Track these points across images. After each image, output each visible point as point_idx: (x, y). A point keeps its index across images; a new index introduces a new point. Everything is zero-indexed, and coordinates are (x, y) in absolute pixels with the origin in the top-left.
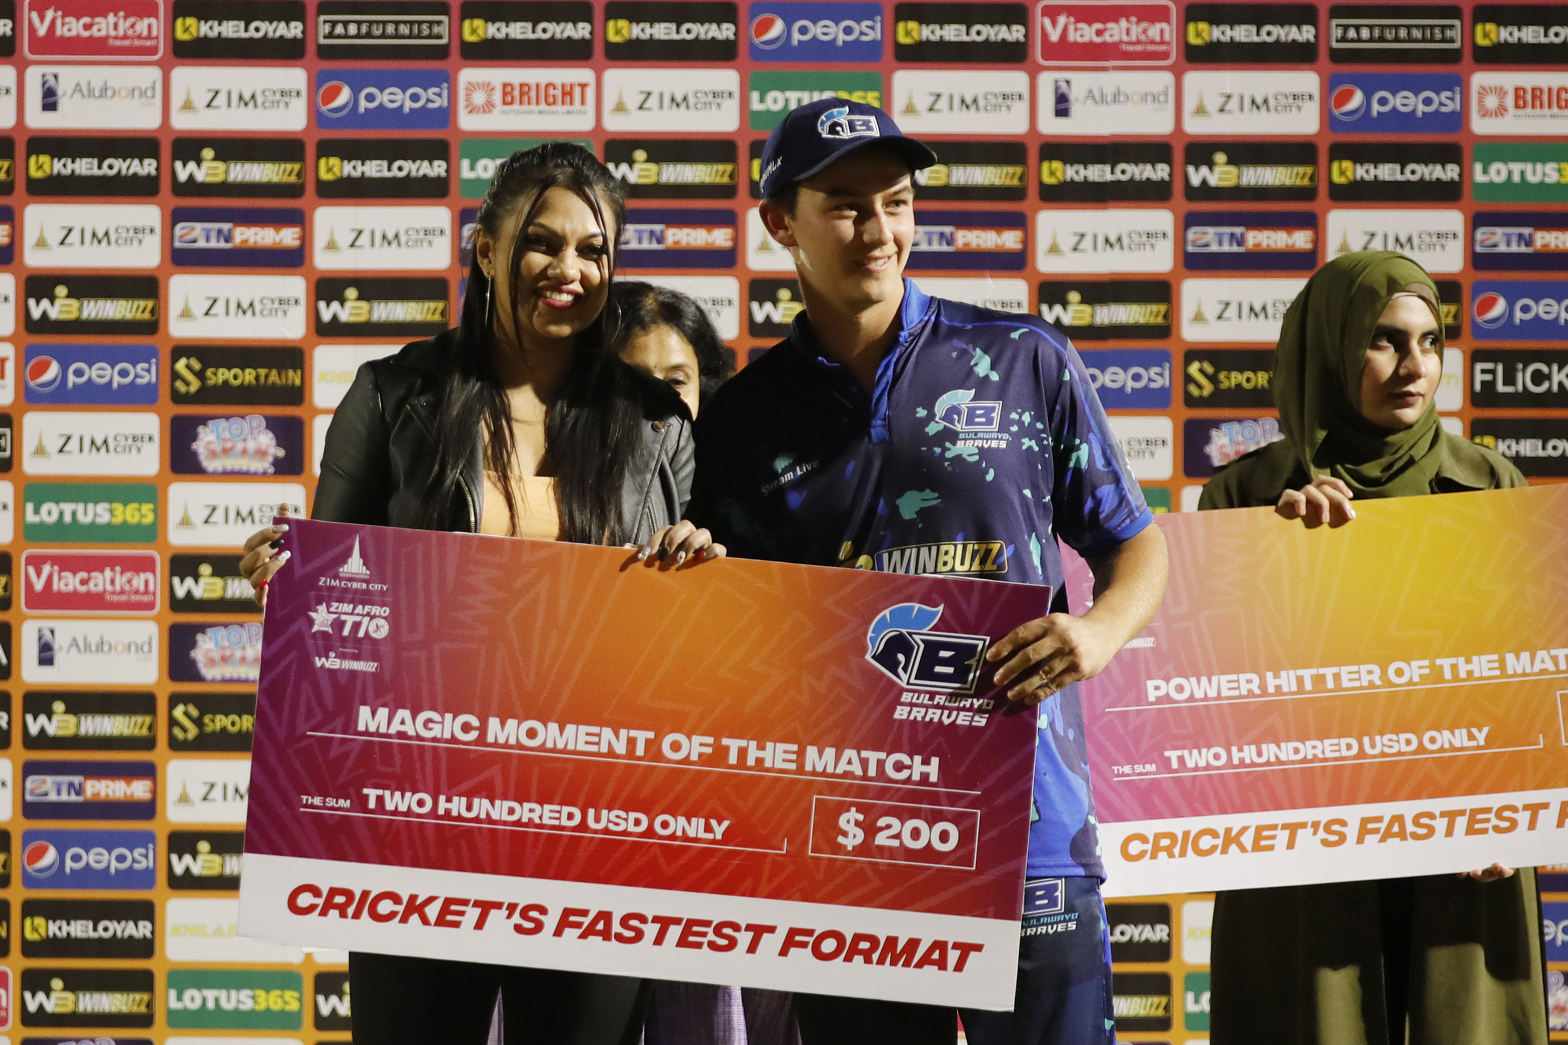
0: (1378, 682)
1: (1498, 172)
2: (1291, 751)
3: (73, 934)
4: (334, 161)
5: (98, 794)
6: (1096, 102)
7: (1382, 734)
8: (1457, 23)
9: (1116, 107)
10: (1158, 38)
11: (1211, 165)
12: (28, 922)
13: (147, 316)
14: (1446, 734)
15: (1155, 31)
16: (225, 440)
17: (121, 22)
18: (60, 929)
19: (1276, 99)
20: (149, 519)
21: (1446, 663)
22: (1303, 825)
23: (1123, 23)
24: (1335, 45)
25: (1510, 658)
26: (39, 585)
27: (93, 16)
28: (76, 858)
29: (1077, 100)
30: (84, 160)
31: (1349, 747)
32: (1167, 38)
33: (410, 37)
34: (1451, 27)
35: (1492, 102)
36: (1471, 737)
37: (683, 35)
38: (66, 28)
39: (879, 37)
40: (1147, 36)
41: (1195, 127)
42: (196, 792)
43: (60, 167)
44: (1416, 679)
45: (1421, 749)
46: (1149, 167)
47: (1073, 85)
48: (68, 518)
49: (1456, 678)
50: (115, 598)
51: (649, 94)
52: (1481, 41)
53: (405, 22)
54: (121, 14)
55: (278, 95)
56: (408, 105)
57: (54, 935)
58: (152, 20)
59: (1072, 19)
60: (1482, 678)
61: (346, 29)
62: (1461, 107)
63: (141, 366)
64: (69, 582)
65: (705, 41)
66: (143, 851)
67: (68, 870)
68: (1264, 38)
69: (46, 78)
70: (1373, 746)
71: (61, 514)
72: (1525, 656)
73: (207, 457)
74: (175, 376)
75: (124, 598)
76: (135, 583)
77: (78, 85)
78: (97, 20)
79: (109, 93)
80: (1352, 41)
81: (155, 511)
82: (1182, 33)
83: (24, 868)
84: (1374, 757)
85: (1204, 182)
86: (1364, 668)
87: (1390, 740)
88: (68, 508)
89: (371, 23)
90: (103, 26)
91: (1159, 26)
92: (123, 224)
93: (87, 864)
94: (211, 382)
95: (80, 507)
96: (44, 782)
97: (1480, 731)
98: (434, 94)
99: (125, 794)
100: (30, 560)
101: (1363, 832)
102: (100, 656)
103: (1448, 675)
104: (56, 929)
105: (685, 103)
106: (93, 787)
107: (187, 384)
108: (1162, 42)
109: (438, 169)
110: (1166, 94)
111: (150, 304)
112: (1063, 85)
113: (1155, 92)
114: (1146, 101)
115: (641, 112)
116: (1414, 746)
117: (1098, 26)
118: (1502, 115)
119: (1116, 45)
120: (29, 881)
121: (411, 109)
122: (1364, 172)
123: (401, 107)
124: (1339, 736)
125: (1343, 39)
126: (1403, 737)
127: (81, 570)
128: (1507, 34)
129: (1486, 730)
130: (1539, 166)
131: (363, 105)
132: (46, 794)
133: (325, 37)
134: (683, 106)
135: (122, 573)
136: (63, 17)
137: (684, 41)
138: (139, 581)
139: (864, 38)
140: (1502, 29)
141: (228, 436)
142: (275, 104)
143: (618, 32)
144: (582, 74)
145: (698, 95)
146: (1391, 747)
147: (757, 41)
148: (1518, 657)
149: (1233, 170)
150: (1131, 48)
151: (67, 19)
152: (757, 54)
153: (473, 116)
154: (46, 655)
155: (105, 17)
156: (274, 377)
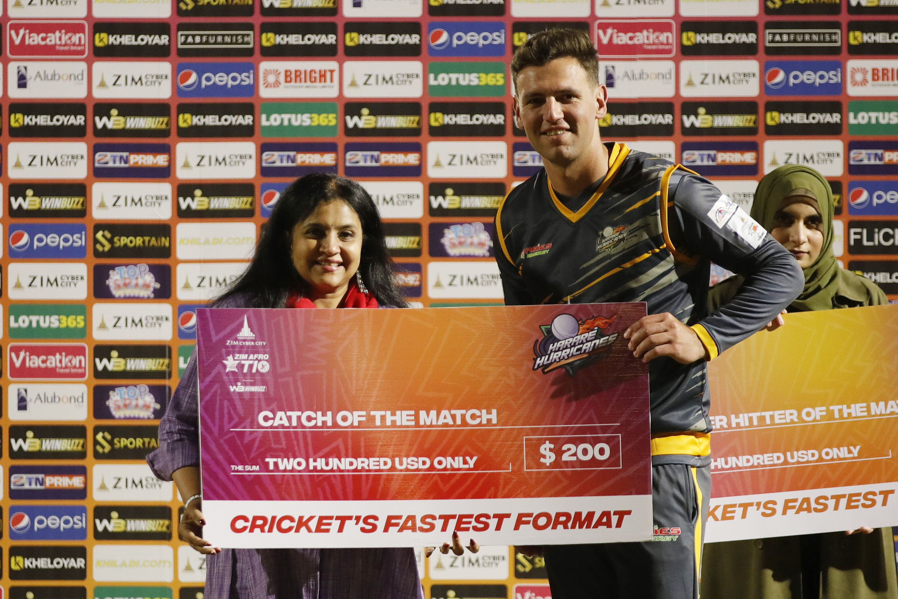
0: (796, 420)
1: (863, 118)
2: (745, 461)
3: (39, 566)
4: (188, 116)
5: (53, 485)
6: (630, 79)
7: (798, 450)
8: (838, 31)
9: (641, 82)
10: (665, 41)
11: (696, 115)
12: (13, 559)
13: (79, 206)
14: (835, 450)
15: (663, 37)
16: (125, 278)
17: (63, 36)
18: (31, 563)
19: (734, 76)
20: (82, 324)
21: (835, 408)
22: (751, 504)
23: (645, 33)
24: (768, 45)
25: (873, 405)
26: (18, 364)
27: (47, 33)
28: (41, 522)
29: (619, 78)
30: (42, 117)
31: (778, 458)
32: (670, 41)
33: (231, 43)
34: (835, 34)
35: (859, 77)
36: (850, 452)
37: (390, 42)
38: (31, 39)
39: (503, 42)
40: (658, 40)
41: (687, 93)
42: (110, 483)
43: (29, 120)
44: (818, 418)
45: (821, 459)
46: (660, 116)
47: (617, 69)
48: (34, 325)
49: (841, 417)
50: (62, 371)
51: (370, 76)
52: (852, 42)
53: (228, 35)
54: (63, 31)
55: (155, 78)
56: (230, 83)
57: (28, 566)
58: (82, 35)
59: (615, 31)
60: (856, 417)
61: (194, 39)
62: (841, 80)
63: (76, 236)
64: (35, 362)
65: (402, 45)
66: (79, 517)
67: (36, 529)
68: (727, 41)
69: (20, 69)
70: (792, 458)
71: (31, 322)
72: (882, 404)
73: (115, 289)
74: (96, 241)
75: (67, 371)
76: (73, 362)
77: (38, 73)
78: (49, 35)
79: (57, 77)
80: (778, 42)
81: (85, 320)
82: (679, 38)
83: (10, 527)
84: (793, 464)
85: (692, 125)
86: (788, 412)
87: (803, 454)
88: (34, 319)
89: (208, 35)
90: (53, 38)
91: (666, 34)
92: (65, 154)
93: (47, 525)
94: (117, 245)
95: (41, 318)
96: (22, 478)
97: (855, 448)
98: (245, 76)
99: (69, 485)
100: (13, 349)
101: (786, 508)
102: (54, 404)
103: (837, 415)
104: (29, 563)
105: (391, 81)
106: (50, 480)
107: (103, 246)
108: (668, 44)
109: (248, 120)
110: (670, 74)
111: (81, 200)
112: (611, 69)
113: (664, 73)
114: (659, 78)
115: (366, 86)
116: (816, 457)
117: (630, 34)
118: (865, 84)
119: (641, 46)
120: (13, 535)
121: (232, 86)
122: (785, 118)
123: (226, 84)
124: (773, 452)
125: (773, 41)
126: (810, 452)
127: (42, 355)
128: (868, 38)
129: (858, 448)
130: (887, 114)
131: (204, 83)
132: (23, 485)
133: (182, 44)
134: (390, 83)
135: (66, 356)
136: (30, 33)
137: (390, 45)
138: (76, 361)
139: (495, 43)
140: (865, 35)
141: (126, 276)
142: (153, 83)
143: (352, 40)
144: (331, 65)
145: (399, 76)
146: (803, 458)
147: (432, 44)
148: (877, 405)
149: (709, 117)
150: (650, 47)
151: (32, 35)
152: (432, 52)
153: (268, 89)
154: (22, 405)
155: (54, 33)
156: (153, 241)
